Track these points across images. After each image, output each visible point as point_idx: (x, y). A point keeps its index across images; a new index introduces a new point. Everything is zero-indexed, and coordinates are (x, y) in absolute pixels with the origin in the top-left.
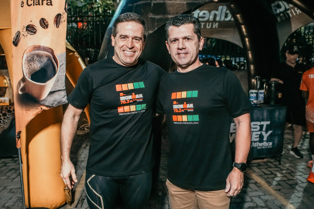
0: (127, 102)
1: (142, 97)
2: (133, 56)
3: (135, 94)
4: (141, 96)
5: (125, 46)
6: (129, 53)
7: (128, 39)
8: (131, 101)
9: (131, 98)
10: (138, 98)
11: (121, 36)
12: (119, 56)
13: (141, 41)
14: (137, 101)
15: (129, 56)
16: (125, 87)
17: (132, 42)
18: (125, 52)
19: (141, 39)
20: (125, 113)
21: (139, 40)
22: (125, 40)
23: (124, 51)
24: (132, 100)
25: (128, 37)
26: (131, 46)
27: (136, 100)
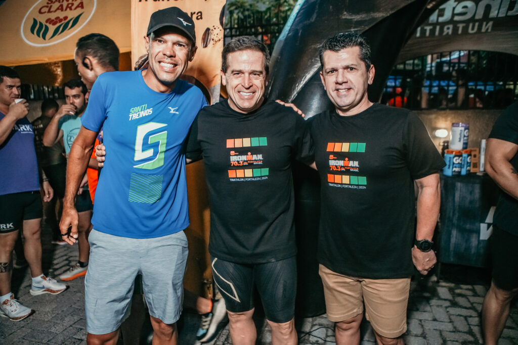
0: (240, 163)
1: (261, 159)
2: (252, 98)
3: (252, 154)
4: (260, 157)
5: (240, 86)
6: (246, 94)
7: (243, 75)
8: (246, 164)
9: (246, 160)
10: (255, 160)
11: (233, 72)
12: (234, 100)
13: (261, 75)
14: (254, 163)
15: (247, 99)
16: (238, 143)
17: (250, 79)
18: (241, 93)
19: (261, 72)
20: (238, 178)
21: (259, 75)
22: (240, 77)
23: (239, 92)
24: (247, 161)
25: (243, 73)
26: (248, 85)
27: (252, 162)
